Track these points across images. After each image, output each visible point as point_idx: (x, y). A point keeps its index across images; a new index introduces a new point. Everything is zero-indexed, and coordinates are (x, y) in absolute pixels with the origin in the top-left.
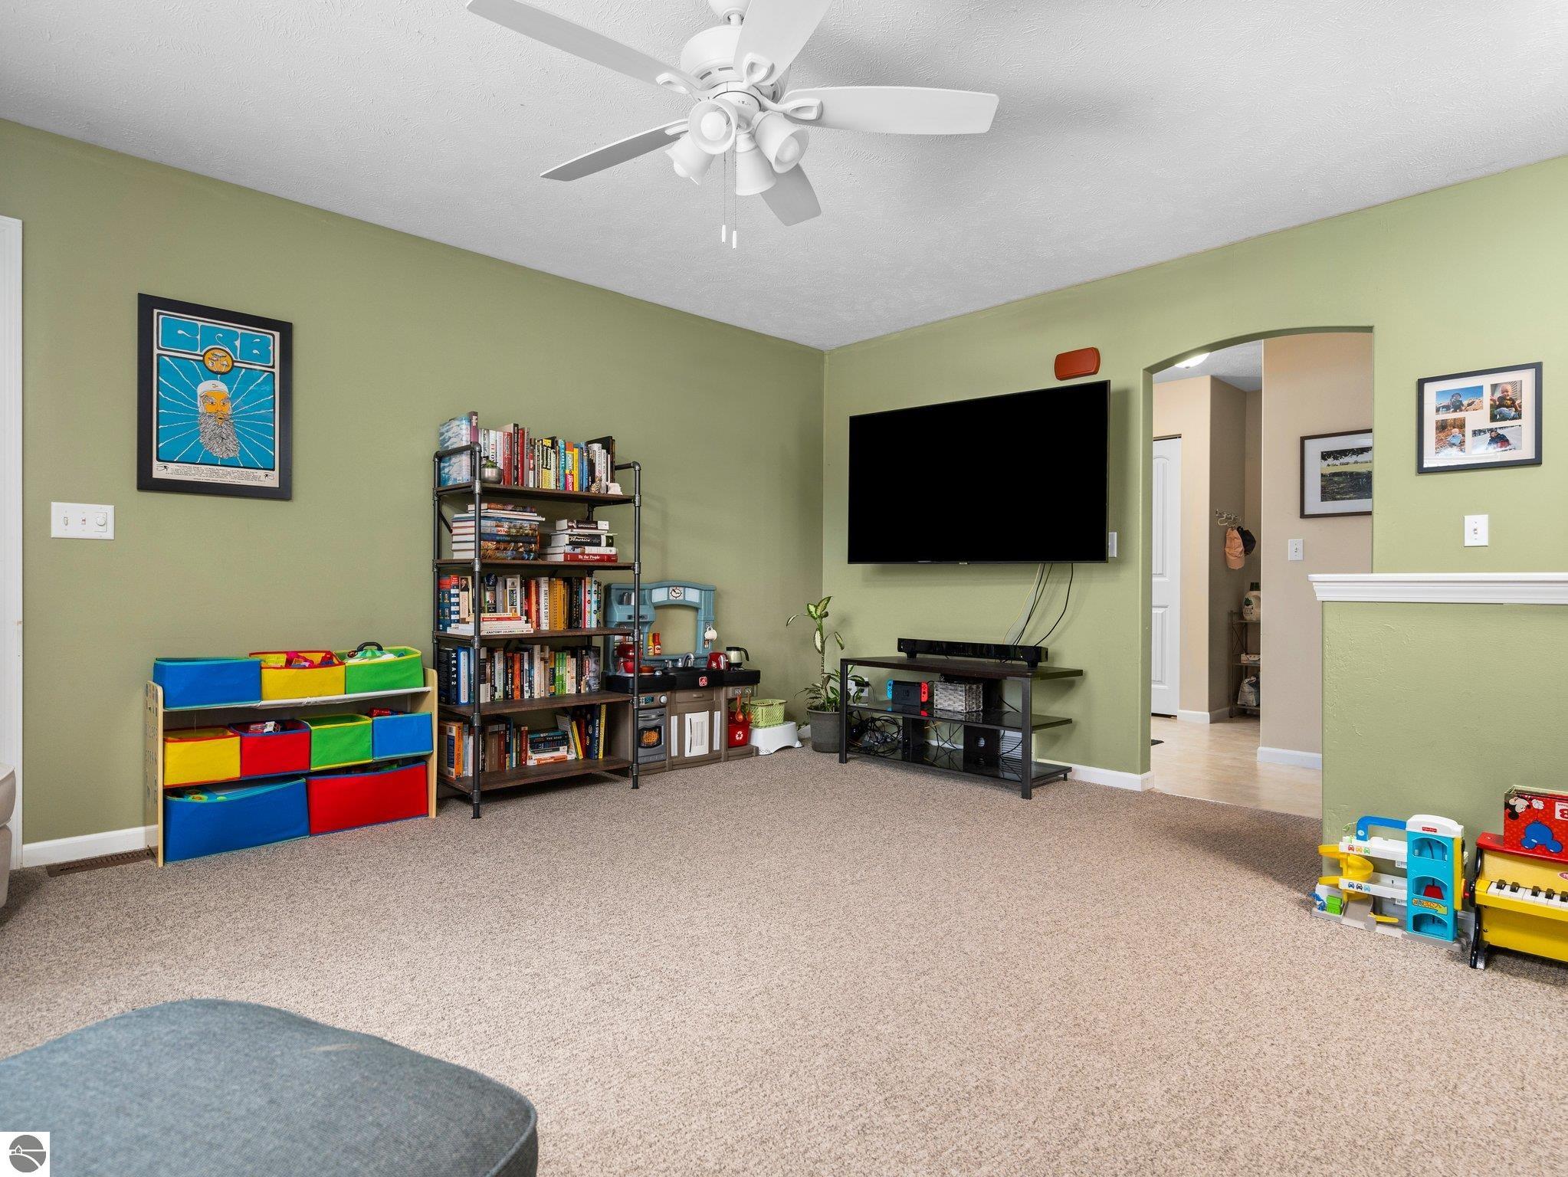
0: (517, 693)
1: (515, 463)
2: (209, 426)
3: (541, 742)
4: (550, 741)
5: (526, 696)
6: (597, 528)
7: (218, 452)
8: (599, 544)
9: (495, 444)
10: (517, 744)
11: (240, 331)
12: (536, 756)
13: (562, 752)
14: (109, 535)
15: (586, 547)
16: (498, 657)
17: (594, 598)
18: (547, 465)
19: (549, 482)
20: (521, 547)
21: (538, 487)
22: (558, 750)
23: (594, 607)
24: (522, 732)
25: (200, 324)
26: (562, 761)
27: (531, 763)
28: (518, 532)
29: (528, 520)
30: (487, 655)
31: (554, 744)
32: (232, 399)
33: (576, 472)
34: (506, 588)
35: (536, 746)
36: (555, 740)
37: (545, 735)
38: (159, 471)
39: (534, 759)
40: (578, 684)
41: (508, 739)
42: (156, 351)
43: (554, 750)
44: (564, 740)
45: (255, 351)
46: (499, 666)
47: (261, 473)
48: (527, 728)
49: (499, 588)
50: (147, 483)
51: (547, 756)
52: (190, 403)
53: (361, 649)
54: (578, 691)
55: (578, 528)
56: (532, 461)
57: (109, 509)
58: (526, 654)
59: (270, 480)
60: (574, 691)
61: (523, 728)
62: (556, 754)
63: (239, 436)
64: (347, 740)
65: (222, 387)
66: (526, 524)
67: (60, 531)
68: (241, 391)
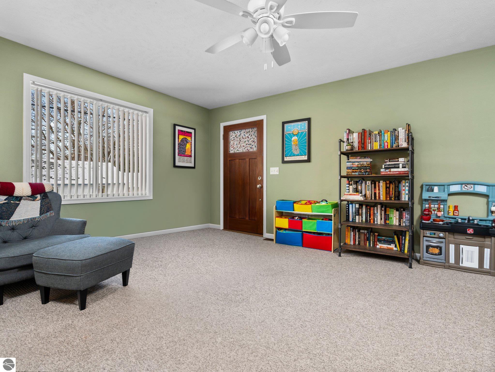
0: (372, 221)
1: (363, 142)
2: (294, 147)
3: (383, 240)
4: (386, 241)
5: (376, 223)
6: (398, 161)
7: (296, 153)
8: (399, 167)
9: (355, 138)
10: (373, 238)
11: (299, 123)
12: (380, 245)
13: (392, 246)
14: (278, 174)
15: (392, 169)
16: (364, 207)
17: (407, 188)
18: (376, 140)
19: (376, 146)
20: (363, 171)
21: (373, 149)
22: (391, 245)
23: (407, 192)
24: (375, 235)
25: (292, 124)
26: (391, 249)
27: (378, 247)
28: (361, 165)
29: (366, 161)
30: (359, 207)
31: (390, 243)
32: (298, 140)
33: (389, 141)
34: (366, 184)
35: (380, 241)
36: (389, 241)
37: (384, 238)
38: (286, 159)
39: (379, 246)
40: (400, 221)
41: (368, 236)
42: (285, 133)
43: (388, 245)
44: (393, 242)
45: (303, 127)
46: (364, 211)
47: (304, 156)
48: (377, 234)
49: (363, 184)
50: (284, 162)
51: (385, 246)
52: (290, 143)
53: (322, 201)
54: (400, 225)
55: (389, 162)
56: (369, 140)
57: (278, 168)
58: (376, 208)
59: (305, 158)
60: (397, 224)
61: (375, 234)
62: (389, 246)
63: (300, 149)
64: (311, 224)
65: (296, 138)
66: (365, 163)
67: (271, 173)
68: (300, 138)
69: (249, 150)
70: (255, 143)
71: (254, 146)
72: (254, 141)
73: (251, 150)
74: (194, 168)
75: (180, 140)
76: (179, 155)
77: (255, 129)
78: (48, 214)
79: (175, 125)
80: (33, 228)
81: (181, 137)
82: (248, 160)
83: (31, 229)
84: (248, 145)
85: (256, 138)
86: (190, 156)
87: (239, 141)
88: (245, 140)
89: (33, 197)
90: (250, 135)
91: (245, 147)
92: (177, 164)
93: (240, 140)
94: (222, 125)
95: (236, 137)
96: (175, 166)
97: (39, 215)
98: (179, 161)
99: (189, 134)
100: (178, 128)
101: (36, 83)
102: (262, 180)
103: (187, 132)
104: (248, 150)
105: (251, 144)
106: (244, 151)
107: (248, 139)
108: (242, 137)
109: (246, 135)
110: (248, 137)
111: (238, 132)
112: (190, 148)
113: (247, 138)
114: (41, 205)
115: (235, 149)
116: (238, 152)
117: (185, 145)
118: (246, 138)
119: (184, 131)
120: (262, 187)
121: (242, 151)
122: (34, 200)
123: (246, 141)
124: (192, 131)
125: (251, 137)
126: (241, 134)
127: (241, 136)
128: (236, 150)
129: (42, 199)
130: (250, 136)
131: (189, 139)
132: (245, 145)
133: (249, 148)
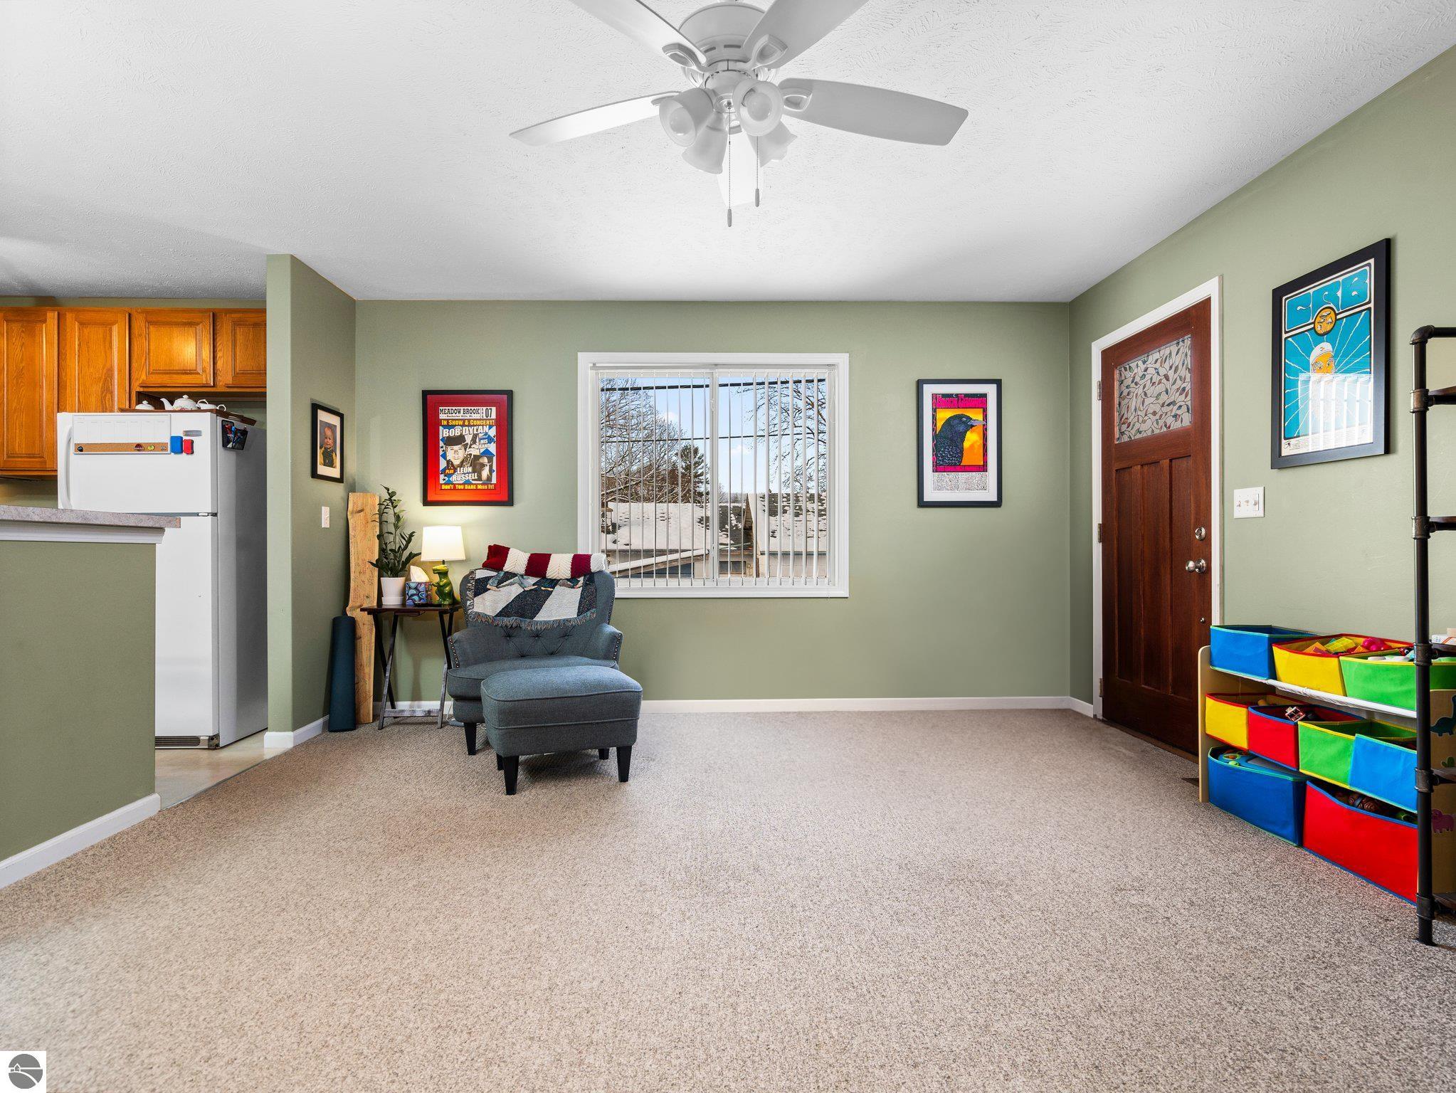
11: (1341, 279)
14: (1261, 512)
25: (1314, 290)
32: (1335, 356)
38: (1287, 450)
42: (1284, 336)
50: (1279, 463)
57: (1260, 489)
59: (1365, 434)
65: (1327, 347)
67: (1239, 513)
68: (1342, 345)
69: (1169, 427)
70: (1186, 397)
71: (1184, 408)
72: (1184, 389)
73: (1176, 425)
74: (997, 504)
75: (939, 425)
76: (937, 468)
77: (1188, 341)
78: (589, 613)
79: (920, 384)
80: (566, 637)
81: (944, 415)
82: (1166, 463)
83: (562, 639)
84: (1166, 409)
85: (1188, 376)
86: (983, 468)
87: (1143, 394)
88: (1161, 388)
89: (573, 580)
90: (1173, 368)
91: (1157, 417)
92: (929, 496)
93: (1146, 394)
94: (1098, 347)
95: (1133, 385)
96: (922, 504)
97: (576, 616)
98: (939, 488)
99: (979, 401)
100: (929, 390)
101: (597, 365)
102: (1207, 540)
103: (967, 395)
104: (1166, 426)
105: (1173, 403)
106: (1157, 432)
107: (1168, 385)
108: (1151, 379)
109: (1162, 371)
110: (1167, 378)
111: (1140, 363)
112: (981, 442)
113: (1164, 381)
114: (581, 597)
115: (1131, 427)
116: (1138, 436)
117: (962, 436)
118: (1160, 382)
119: (957, 395)
120: (1207, 572)
121: (1149, 433)
122: (573, 587)
123: (1160, 394)
124: (990, 390)
125: (1176, 375)
126: (1146, 370)
127: (1148, 377)
128: (1133, 432)
129: (585, 585)
130: (1171, 374)
131: (976, 415)
132: (1157, 408)
133: (1170, 420)
